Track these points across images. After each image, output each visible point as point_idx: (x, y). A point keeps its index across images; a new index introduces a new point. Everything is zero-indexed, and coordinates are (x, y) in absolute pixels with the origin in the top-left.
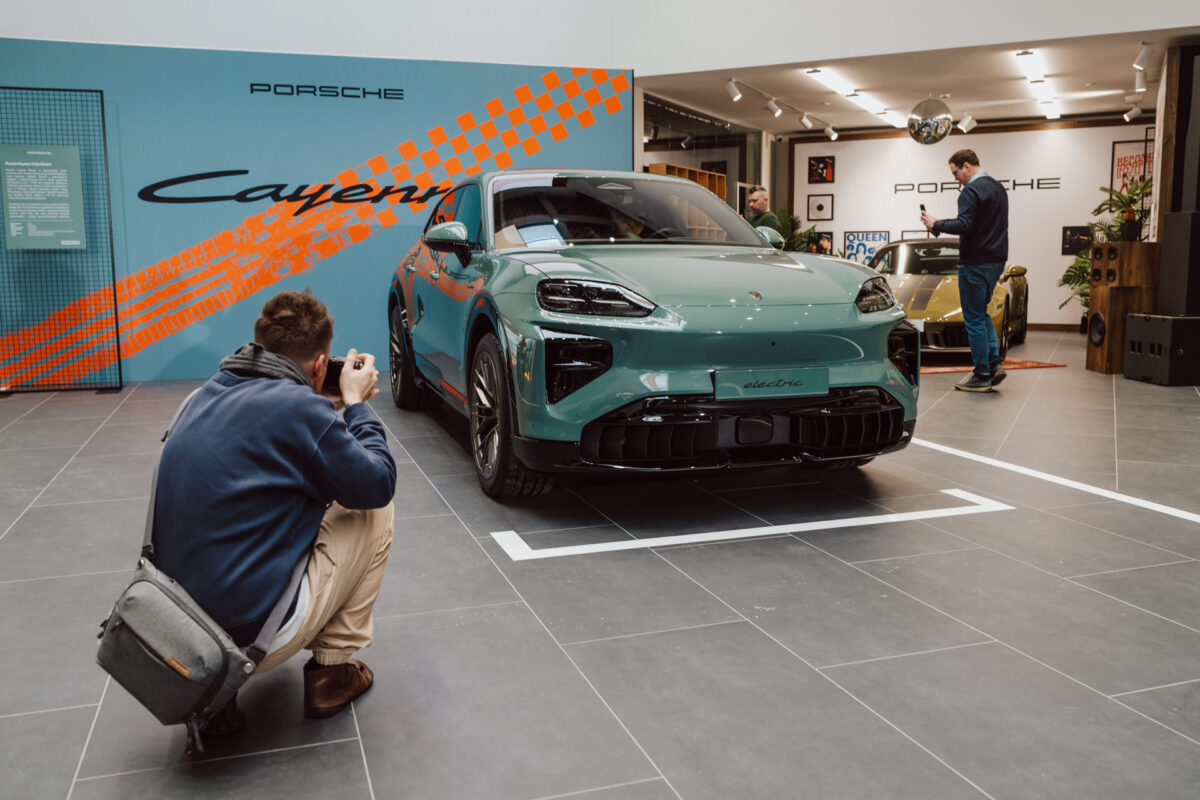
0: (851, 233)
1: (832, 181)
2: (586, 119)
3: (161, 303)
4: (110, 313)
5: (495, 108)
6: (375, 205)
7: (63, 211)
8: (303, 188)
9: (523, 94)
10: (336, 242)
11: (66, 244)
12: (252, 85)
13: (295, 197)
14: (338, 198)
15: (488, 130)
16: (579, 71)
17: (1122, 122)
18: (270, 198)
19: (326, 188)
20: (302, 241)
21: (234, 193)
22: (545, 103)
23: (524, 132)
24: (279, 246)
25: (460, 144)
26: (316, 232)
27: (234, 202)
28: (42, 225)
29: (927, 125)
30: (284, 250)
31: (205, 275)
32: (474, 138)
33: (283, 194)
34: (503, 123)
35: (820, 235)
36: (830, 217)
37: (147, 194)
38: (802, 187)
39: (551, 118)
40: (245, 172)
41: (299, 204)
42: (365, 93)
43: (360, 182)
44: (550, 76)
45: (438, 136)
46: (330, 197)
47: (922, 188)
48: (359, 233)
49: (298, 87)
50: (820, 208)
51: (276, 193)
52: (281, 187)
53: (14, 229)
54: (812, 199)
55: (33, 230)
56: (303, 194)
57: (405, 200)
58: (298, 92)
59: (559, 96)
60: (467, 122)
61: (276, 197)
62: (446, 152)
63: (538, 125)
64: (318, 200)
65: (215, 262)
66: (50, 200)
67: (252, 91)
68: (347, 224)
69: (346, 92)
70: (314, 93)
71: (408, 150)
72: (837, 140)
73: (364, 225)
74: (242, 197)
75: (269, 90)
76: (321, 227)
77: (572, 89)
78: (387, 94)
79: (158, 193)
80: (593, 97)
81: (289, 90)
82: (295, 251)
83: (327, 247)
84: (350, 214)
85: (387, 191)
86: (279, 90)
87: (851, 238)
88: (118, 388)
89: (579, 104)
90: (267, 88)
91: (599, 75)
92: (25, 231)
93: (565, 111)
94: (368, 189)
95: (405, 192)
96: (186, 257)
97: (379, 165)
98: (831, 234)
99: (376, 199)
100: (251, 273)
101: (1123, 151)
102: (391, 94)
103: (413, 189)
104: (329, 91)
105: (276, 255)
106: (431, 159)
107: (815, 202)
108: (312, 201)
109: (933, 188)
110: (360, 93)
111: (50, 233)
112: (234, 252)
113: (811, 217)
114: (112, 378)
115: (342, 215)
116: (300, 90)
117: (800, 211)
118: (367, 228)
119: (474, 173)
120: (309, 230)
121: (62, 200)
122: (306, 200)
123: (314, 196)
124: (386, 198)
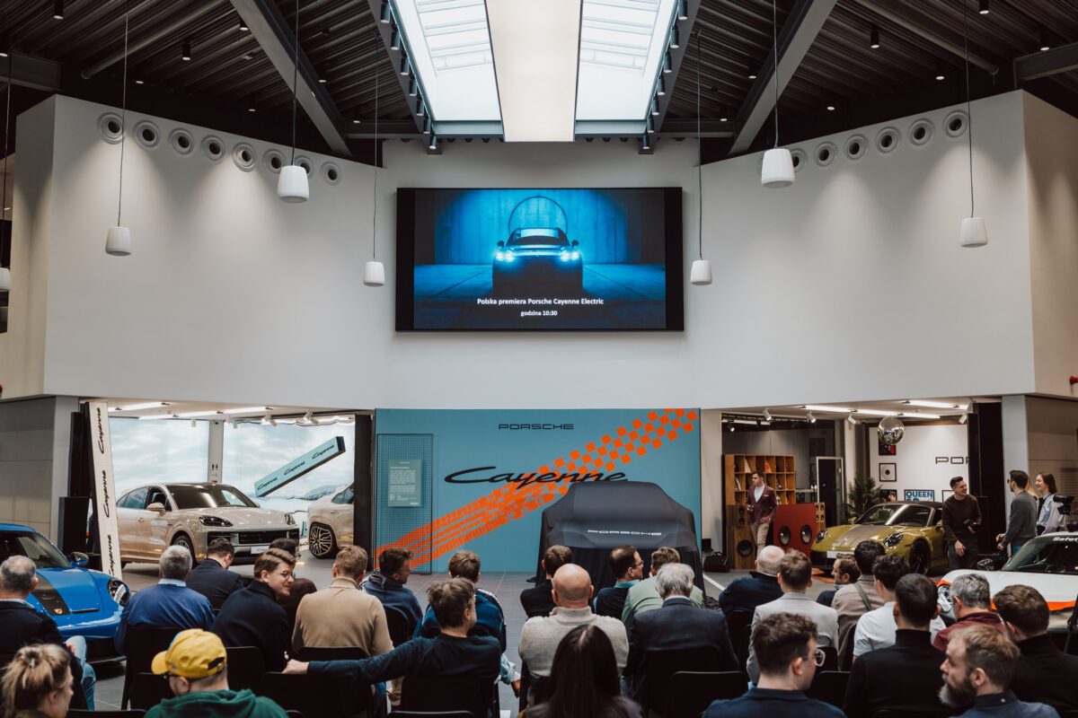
0: (909, 491)
1: (894, 454)
2: (673, 436)
3: (451, 532)
4: (429, 536)
5: (621, 431)
6: (557, 484)
7: (412, 489)
8: (521, 475)
9: (637, 424)
10: (537, 502)
11: (412, 504)
12: (500, 425)
13: (518, 480)
14: (539, 480)
15: (618, 443)
16: (669, 411)
18: (506, 480)
19: (533, 475)
20: (520, 502)
21: (489, 478)
22: (649, 428)
23: (637, 443)
24: (510, 503)
25: (602, 451)
26: (527, 498)
27: (488, 482)
28: (403, 495)
29: (886, 433)
30: (511, 506)
31: (473, 518)
32: (610, 447)
33: (512, 478)
34: (626, 439)
35: (888, 491)
36: (894, 479)
37: (449, 479)
38: (875, 458)
39: (653, 436)
40: (494, 468)
41: (519, 484)
42: (554, 427)
43: (550, 472)
44: (652, 414)
45: (591, 447)
46: (535, 480)
47: (954, 460)
48: (548, 498)
49: (521, 425)
50: (888, 472)
51: (508, 478)
52: (511, 475)
53: (391, 497)
54: (882, 466)
55: (399, 498)
56: (522, 478)
57: (573, 481)
59: (657, 424)
60: (606, 439)
61: (509, 480)
62: (595, 455)
63: (645, 440)
64: (528, 482)
65: (478, 512)
66: (408, 484)
67: (500, 428)
68: (542, 493)
69: (545, 427)
70: (529, 428)
71: (575, 455)
73: (551, 492)
74: (492, 480)
76: (529, 494)
77: (664, 420)
78: (565, 427)
79: (453, 478)
80: (676, 424)
81: (516, 427)
82: (516, 507)
83: (533, 505)
84: (545, 488)
85: (564, 476)
86: (512, 427)
87: (909, 494)
88: (430, 574)
89: (668, 428)
90: (507, 426)
91: (680, 412)
92: (396, 498)
93: (661, 432)
94: (554, 475)
95: (573, 476)
96: (464, 510)
97: (560, 462)
98: (895, 491)
99: (558, 481)
100: (494, 517)
102: (567, 427)
103: (577, 475)
104: (536, 427)
105: (507, 509)
106: (587, 459)
107: (884, 468)
108: (526, 482)
109: (960, 460)
110: (552, 427)
111: (406, 499)
112: (486, 508)
113: (882, 479)
114: (427, 569)
115: (540, 488)
116: (522, 427)
117: (874, 474)
118: (553, 495)
119: (610, 466)
120: (524, 496)
121: (413, 484)
122: (523, 481)
123: (527, 479)
124: (563, 480)
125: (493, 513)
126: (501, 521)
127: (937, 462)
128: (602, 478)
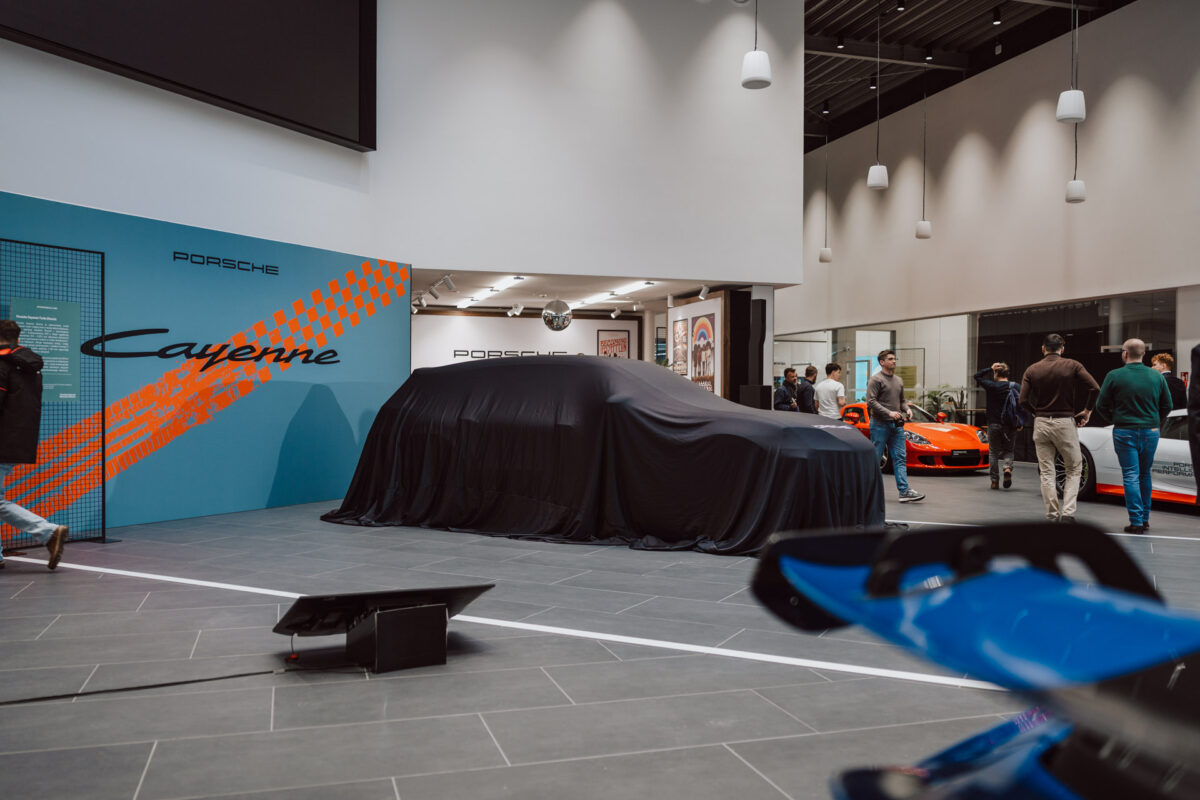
2: (386, 300)
5: (334, 287)
6: (256, 363)
7: (64, 365)
8: (208, 347)
9: (351, 277)
10: (230, 395)
12: (175, 253)
13: (202, 355)
14: (232, 357)
15: (330, 305)
16: (383, 263)
17: (610, 318)
18: (183, 355)
19: (224, 347)
20: (205, 393)
21: (157, 350)
22: (363, 286)
23: (351, 307)
24: (189, 398)
26: (216, 386)
27: (156, 357)
30: (192, 402)
31: (131, 426)
32: (322, 310)
33: (193, 351)
34: (339, 300)
37: (88, 349)
39: (367, 298)
40: (166, 331)
41: (205, 361)
42: (253, 268)
43: (248, 343)
44: (366, 265)
45: (299, 307)
46: (226, 355)
47: (474, 354)
48: (245, 387)
49: (208, 258)
51: (188, 350)
52: (192, 345)
56: (208, 352)
57: (277, 359)
58: (208, 262)
59: (371, 280)
60: (317, 296)
61: (189, 355)
62: (304, 320)
63: (359, 303)
64: (219, 358)
65: (141, 413)
67: (175, 258)
68: (237, 380)
69: (241, 266)
70: (219, 263)
71: (280, 318)
72: (417, 313)
73: (249, 379)
74: (162, 353)
75: (187, 259)
76: (218, 381)
77: (379, 276)
78: (268, 270)
80: (390, 283)
81: (201, 260)
82: (200, 403)
83: (223, 400)
84: (241, 371)
85: (265, 352)
86: (195, 259)
89: (382, 289)
90: (185, 256)
91: (393, 266)
93: (374, 293)
94: (253, 349)
95: (277, 354)
96: (117, 409)
97: (260, 329)
99: (258, 359)
100: (166, 422)
101: (604, 336)
102: (270, 270)
103: (281, 351)
104: (230, 264)
105: (187, 406)
108: (214, 359)
110: (250, 267)
112: (155, 404)
114: (99, 529)
115: (235, 371)
116: (209, 260)
118: (251, 383)
119: (321, 339)
120: (213, 384)
121: (63, 354)
122: (210, 357)
123: (216, 354)
124: (264, 358)
125: (165, 413)
126: (176, 428)
127: (455, 355)
128: (312, 357)
